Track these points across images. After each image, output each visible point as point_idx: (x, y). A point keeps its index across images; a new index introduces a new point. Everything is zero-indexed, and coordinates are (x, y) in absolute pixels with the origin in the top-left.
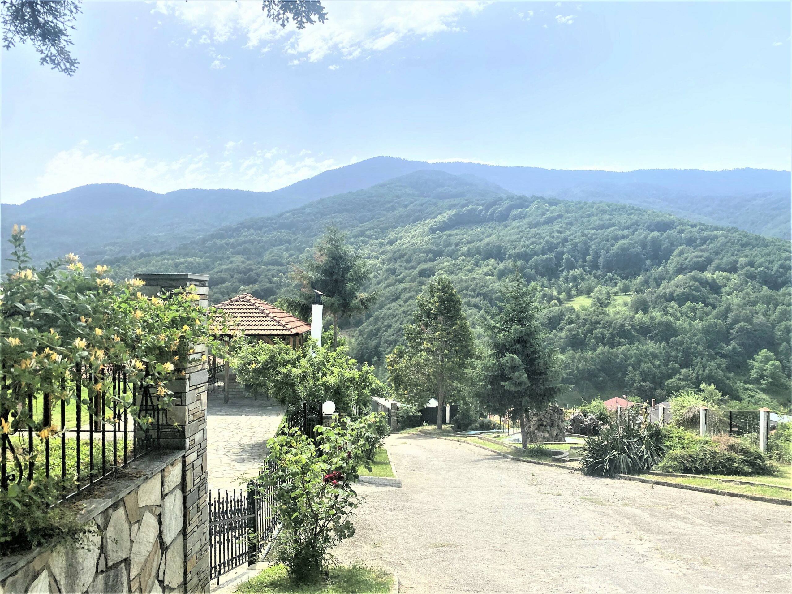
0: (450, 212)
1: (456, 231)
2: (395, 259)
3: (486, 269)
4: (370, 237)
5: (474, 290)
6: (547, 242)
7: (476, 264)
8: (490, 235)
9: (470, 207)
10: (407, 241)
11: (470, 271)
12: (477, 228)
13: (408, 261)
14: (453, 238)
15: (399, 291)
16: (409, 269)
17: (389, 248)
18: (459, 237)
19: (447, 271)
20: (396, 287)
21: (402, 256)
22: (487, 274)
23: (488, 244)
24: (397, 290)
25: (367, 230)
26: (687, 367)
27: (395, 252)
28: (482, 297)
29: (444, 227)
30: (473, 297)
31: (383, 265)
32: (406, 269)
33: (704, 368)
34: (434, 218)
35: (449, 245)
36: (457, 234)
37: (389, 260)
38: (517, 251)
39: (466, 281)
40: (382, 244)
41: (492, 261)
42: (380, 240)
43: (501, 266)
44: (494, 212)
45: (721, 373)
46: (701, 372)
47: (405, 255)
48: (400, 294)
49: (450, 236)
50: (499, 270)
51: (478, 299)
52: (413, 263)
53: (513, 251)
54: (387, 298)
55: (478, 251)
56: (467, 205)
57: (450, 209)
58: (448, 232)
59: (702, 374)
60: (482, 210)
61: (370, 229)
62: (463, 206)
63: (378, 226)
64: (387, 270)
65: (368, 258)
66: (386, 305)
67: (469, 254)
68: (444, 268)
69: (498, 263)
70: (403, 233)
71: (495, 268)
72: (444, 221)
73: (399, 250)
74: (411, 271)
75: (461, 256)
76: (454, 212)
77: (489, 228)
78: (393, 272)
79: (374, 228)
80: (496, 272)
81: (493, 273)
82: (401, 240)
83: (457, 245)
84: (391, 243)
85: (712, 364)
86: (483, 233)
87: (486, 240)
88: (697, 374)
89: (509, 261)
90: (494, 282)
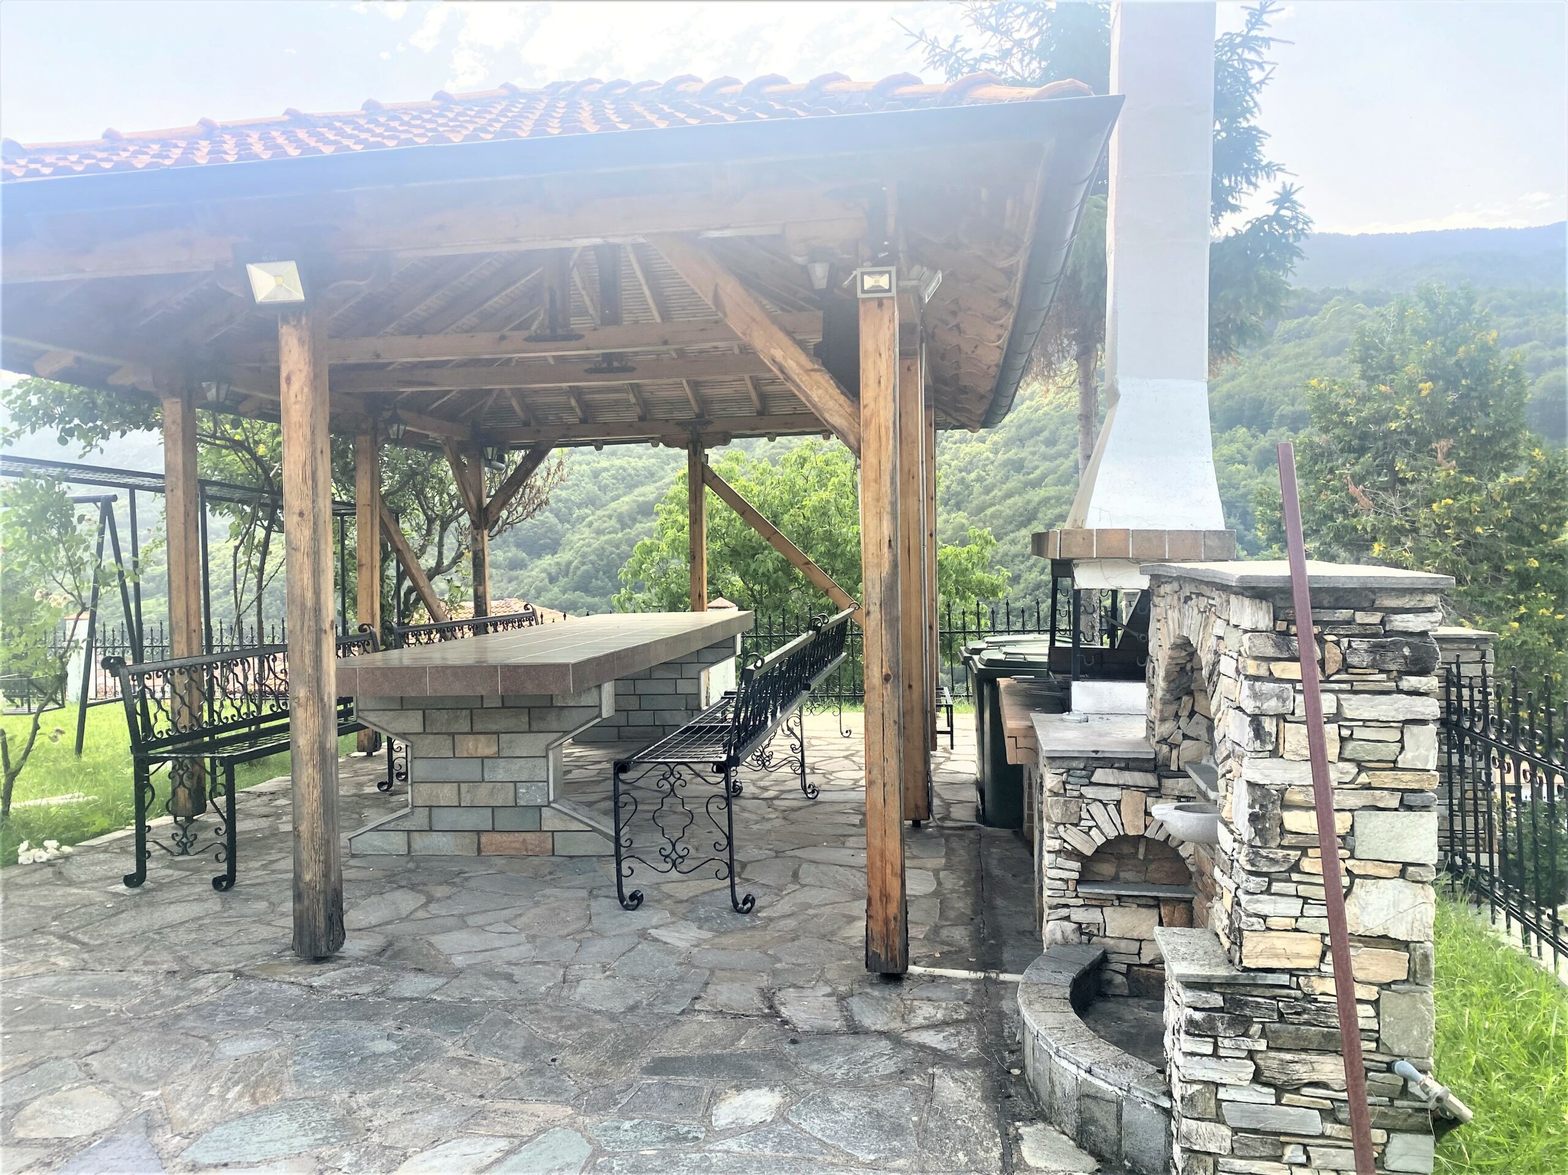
2: (1021, 441)
3: (1227, 451)
8: (1233, 378)
10: (1046, 401)
13: (1051, 442)
15: (1033, 504)
16: (1052, 458)
20: (1027, 497)
21: (1036, 432)
22: (1230, 461)
23: (1230, 396)
24: (1028, 502)
27: (1020, 426)
31: (996, 453)
32: (1045, 458)
37: (1008, 444)
38: (1299, 407)
41: (1242, 432)
43: (1264, 442)
47: (1041, 430)
48: (1036, 511)
50: (1260, 450)
52: (1061, 447)
53: (1290, 408)
54: (1009, 521)
64: (1005, 464)
66: (1006, 534)
69: (1254, 436)
71: (1249, 447)
73: (1029, 421)
74: (1058, 462)
78: (1018, 466)
80: (1251, 455)
81: (1244, 456)
89: (1284, 429)
90: (1251, 477)
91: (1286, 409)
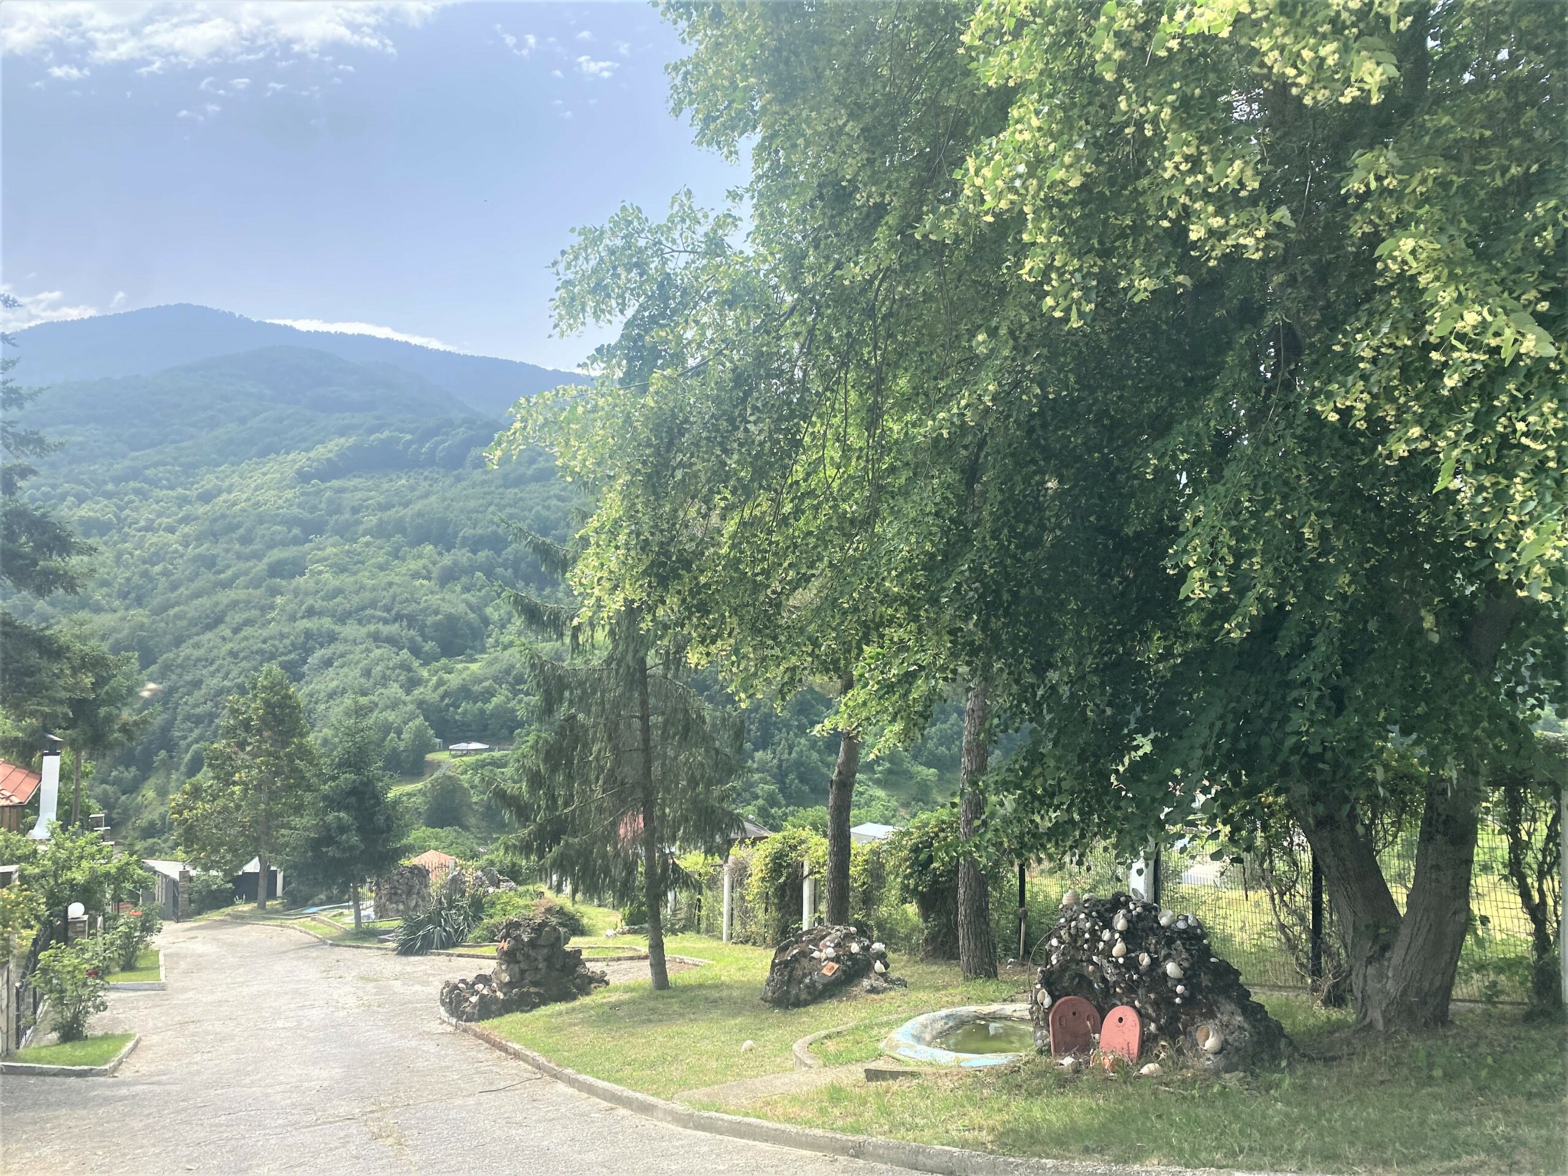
0: (342, 440)
1: (356, 482)
2: (214, 536)
3: (414, 565)
4: (154, 483)
5: (388, 609)
6: (538, 516)
7: (396, 554)
8: (426, 495)
9: (386, 433)
10: (245, 496)
11: (382, 568)
12: (400, 478)
13: (245, 540)
14: (347, 495)
15: (221, 607)
16: (247, 559)
17: (201, 509)
18: (359, 495)
19: (331, 567)
20: (215, 599)
21: (232, 528)
22: (416, 575)
23: (420, 514)
24: (217, 604)
25: (146, 467)
26: (765, 749)
27: (215, 520)
28: (405, 623)
29: (330, 471)
30: (386, 622)
31: (187, 546)
32: (239, 557)
33: (791, 748)
34: (307, 450)
35: (338, 511)
36: (356, 489)
37: (200, 538)
38: (479, 531)
39: (374, 589)
40: (184, 500)
41: (429, 548)
42: (180, 490)
43: (447, 560)
44: (436, 447)
45: (815, 756)
46: (786, 756)
47: (238, 526)
48: (224, 613)
49: (341, 490)
50: (443, 568)
51: (397, 625)
52: (257, 546)
53: (472, 531)
54: (193, 623)
55: (400, 527)
56: (378, 429)
57: (342, 435)
58: (335, 483)
59: (787, 760)
60: (409, 443)
61: (155, 465)
62: (371, 431)
63: (175, 459)
64: (195, 559)
65: (149, 528)
66: (190, 637)
67: (381, 532)
68: (326, 559)
69: (440, 554)
70: (236, 478)
71: (434, 563)
72: (329, 460)
73: (224, 516)
74: (251, 564)
75: (364, 535)
76: (352, 440)
77: (426, 478)
78: (210, 562)
79: (165, 464)
80: (435, 571)
81: (429, 572)
82: (230, 492)
83: (355, 510)
84: (206, 497)
85: (803, 741)
86: (412, 489)
87: (417, 506)
88: (780, 760)
89: (464, 550)
90: (432, 593)
91: (467, 532)
